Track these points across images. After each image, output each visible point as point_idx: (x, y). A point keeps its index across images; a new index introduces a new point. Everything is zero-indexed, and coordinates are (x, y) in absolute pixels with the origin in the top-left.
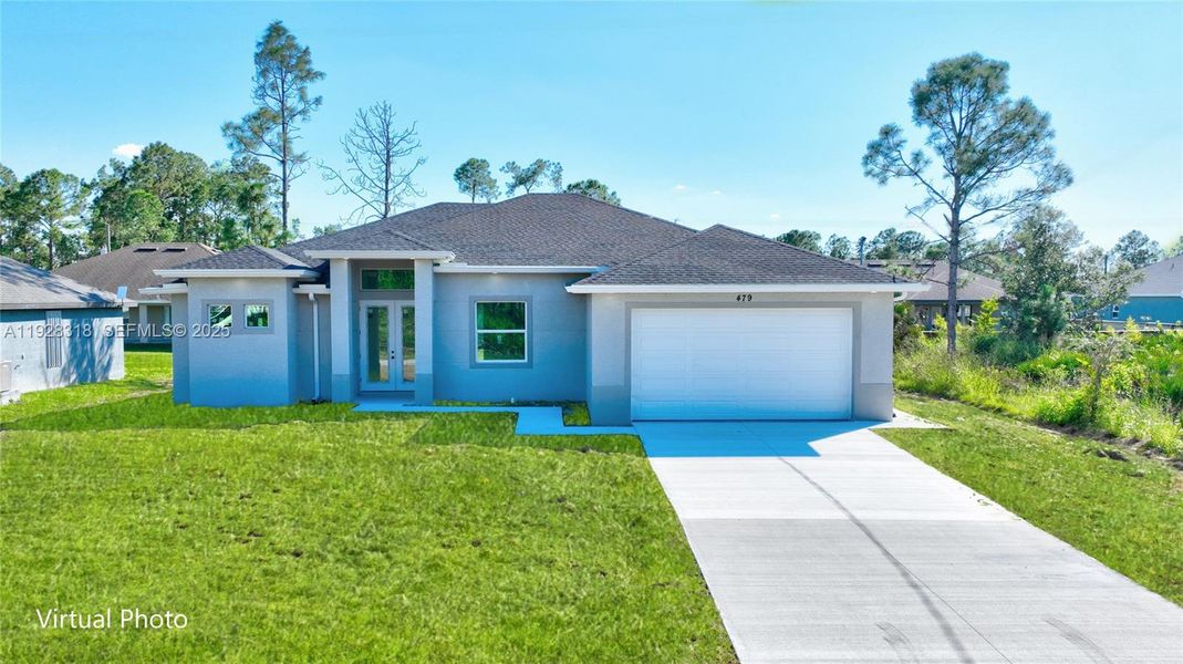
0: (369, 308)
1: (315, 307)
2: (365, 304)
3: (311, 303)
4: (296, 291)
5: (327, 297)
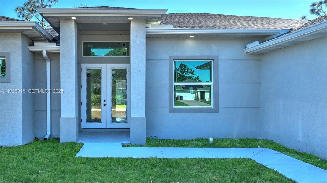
0: (88, 70)
1: (48, 64)
2: (85, 67)
3: (45, 60)
4: (32, 48)
5: (57, 54)
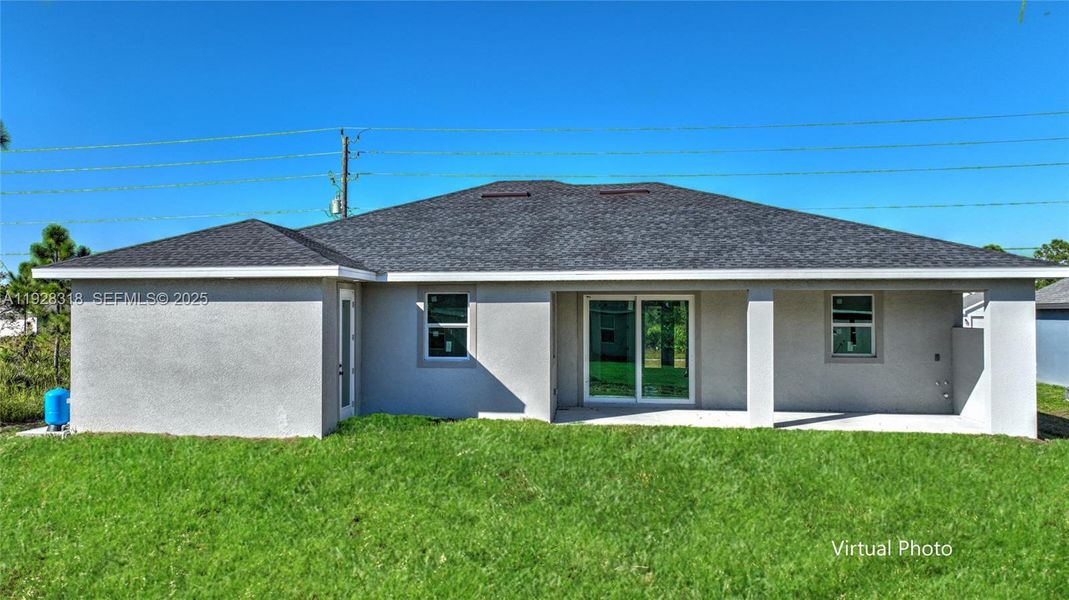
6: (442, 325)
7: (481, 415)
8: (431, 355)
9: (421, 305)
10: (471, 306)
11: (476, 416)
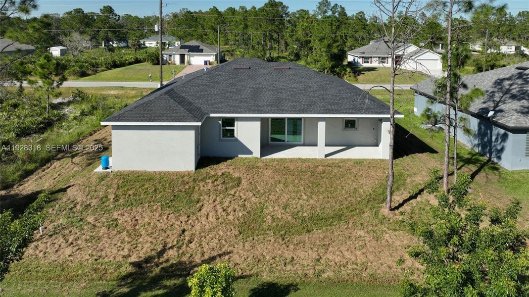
6: (227, 128)
7: (239, 156)
8: (223, 137)
9: (220, 122)
10: (236, 123)
11: (237, 156)
